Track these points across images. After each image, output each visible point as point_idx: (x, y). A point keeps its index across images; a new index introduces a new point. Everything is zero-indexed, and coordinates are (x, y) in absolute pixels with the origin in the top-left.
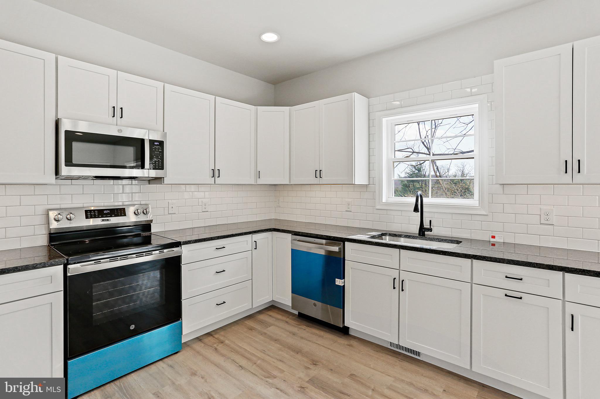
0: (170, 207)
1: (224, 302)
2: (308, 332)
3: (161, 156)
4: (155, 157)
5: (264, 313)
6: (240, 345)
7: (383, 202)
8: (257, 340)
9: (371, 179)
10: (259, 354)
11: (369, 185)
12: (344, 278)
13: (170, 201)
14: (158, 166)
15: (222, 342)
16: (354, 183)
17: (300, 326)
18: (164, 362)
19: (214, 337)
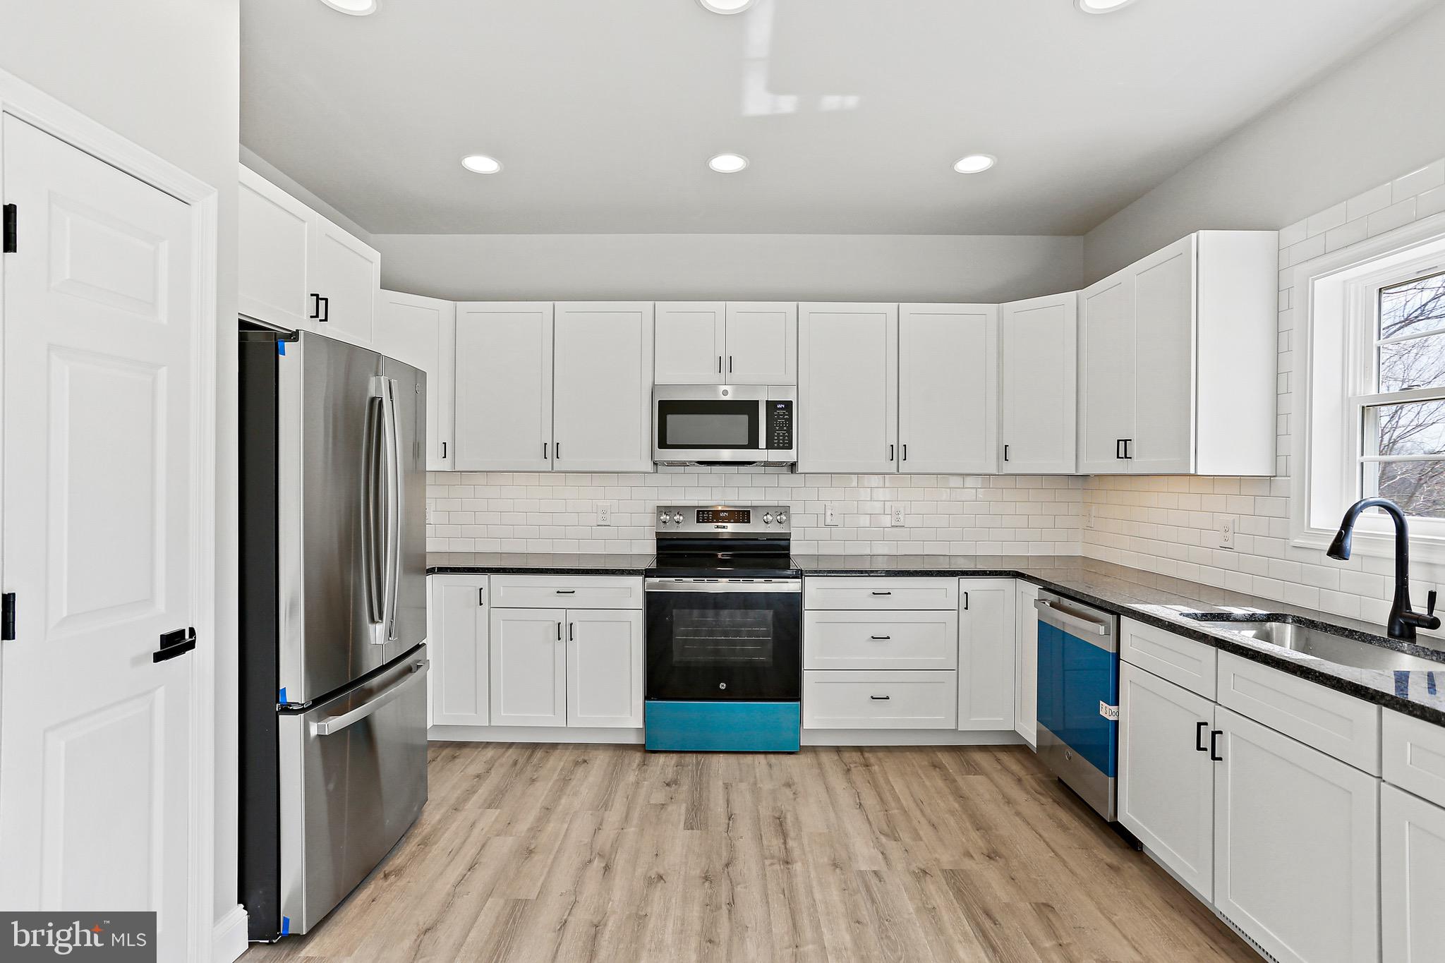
0: (829, 513)
1: (888, 698)
2: (1045, 810)
3: (787, 427)
4: (777, 428)
5: (991, 752)
6: (890, 779)
7: (1311, 527)
8: (928, 783)
9: (1282, 461)
10: (907, 802)
11: (1277, 478)
12: (1117, 703)
13: (828, 504)
14: (784, 443)
15: (867, 765)
16: (1192, 471)
17: (1041, 797)
18: (766, 758)
19: (862, 754)
